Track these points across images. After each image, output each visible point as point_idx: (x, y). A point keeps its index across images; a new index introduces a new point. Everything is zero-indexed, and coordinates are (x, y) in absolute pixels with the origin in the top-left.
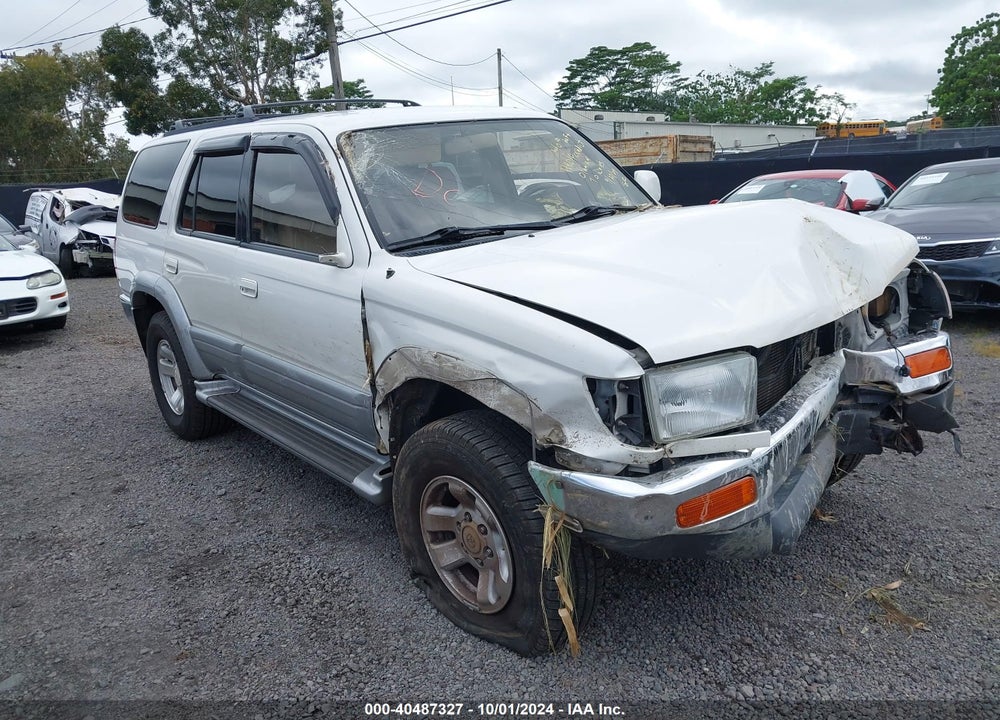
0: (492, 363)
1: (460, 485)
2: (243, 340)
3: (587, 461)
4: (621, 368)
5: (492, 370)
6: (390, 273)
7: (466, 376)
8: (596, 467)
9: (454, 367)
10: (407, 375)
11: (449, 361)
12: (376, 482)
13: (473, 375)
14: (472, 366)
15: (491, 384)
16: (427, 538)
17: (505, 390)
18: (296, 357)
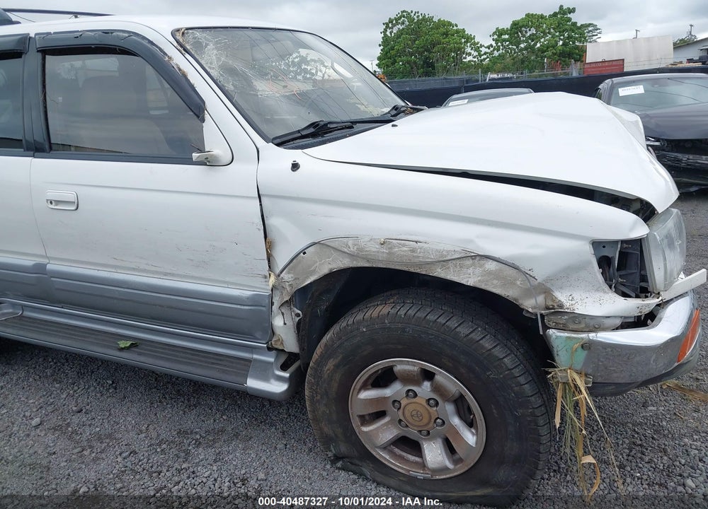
0: (470, 241)
1: (414, 364)
2: (48, 258)
3: (587, 320)
4: (632, 229)
5: (471, 247)
6: (295, 166)
7: (432, 257)
8: (596, 324)
9: (413, 251)
10: (331, 267)
11: (404, 245)
12: (280, 379)
13: (442, 256)
14: (441, 247)
15: (469, 262)
16: (355, 422)
17: (491, 266)
18: (142, 267)
